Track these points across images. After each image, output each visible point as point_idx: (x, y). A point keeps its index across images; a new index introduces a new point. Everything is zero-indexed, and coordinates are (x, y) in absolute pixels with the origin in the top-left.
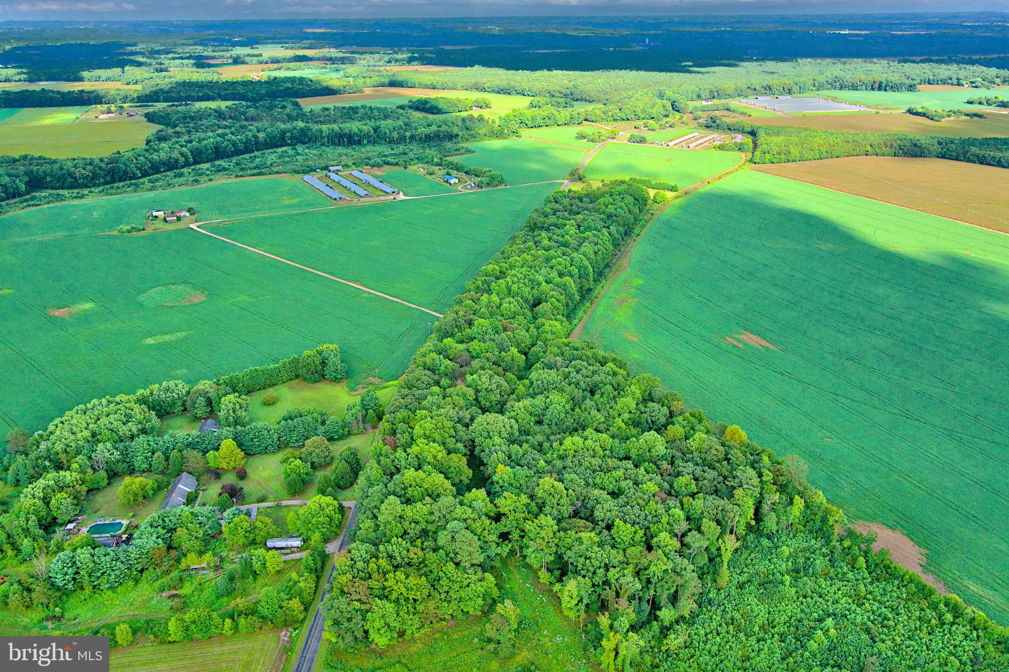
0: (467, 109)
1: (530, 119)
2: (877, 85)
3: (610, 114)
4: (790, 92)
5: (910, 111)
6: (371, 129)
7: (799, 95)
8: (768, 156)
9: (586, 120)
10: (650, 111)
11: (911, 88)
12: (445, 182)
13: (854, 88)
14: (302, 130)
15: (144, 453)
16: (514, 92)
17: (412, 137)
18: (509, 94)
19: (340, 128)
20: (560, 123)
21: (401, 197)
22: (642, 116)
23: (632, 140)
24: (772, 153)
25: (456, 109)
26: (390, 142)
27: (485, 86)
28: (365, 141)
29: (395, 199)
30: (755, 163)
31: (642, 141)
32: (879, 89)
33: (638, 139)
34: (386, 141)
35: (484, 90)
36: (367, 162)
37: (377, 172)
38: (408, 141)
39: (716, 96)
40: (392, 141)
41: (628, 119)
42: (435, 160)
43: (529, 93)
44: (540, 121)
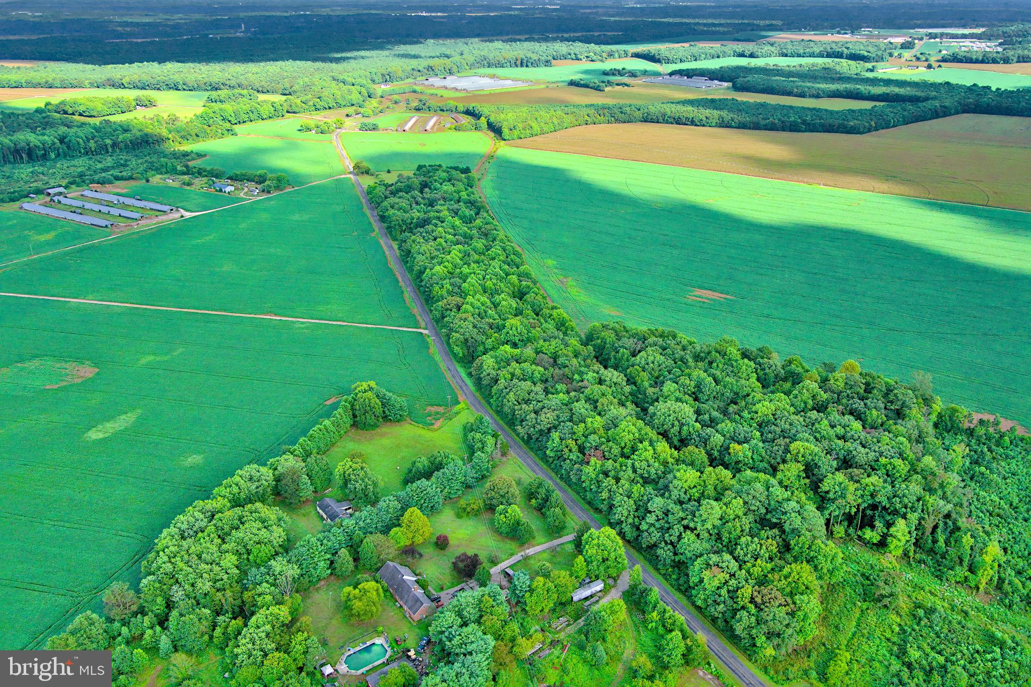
0: (131, 109)
1: (233, 115)
2: (519, 63)
3: (311, 103)
4: (451, 73)
5: (572, 83)
6: (55, 140)
7: (459, 75)
8: (516, 133)
9: (288, 112)
10: (350, 97)
11: (547, 63)
12: (217, 191)
13: (500, 65)
16: (165, 87)
17: (114, 145)
18: (159, 89)
20: (265, 117)
21: (188, 215)
22: (343, 103)
23: (364, 128)
24: (518, 129)
25: (119, 110)
26: (87, 153)
27: (124, 81)
29: (182, 216)
30: (505, 140)
31: (375, 128)
32: (522, 66)
33: (371, 127)
34: (80, 152)
35: (122, 86)
36: (79, 180)
37: (108, 187)
38: (110, 150)
39: (388, 79)
40: (88, 152)
41: (330, 108)
42: (179, 168)
43: (185, 87)
44: (245, 117)
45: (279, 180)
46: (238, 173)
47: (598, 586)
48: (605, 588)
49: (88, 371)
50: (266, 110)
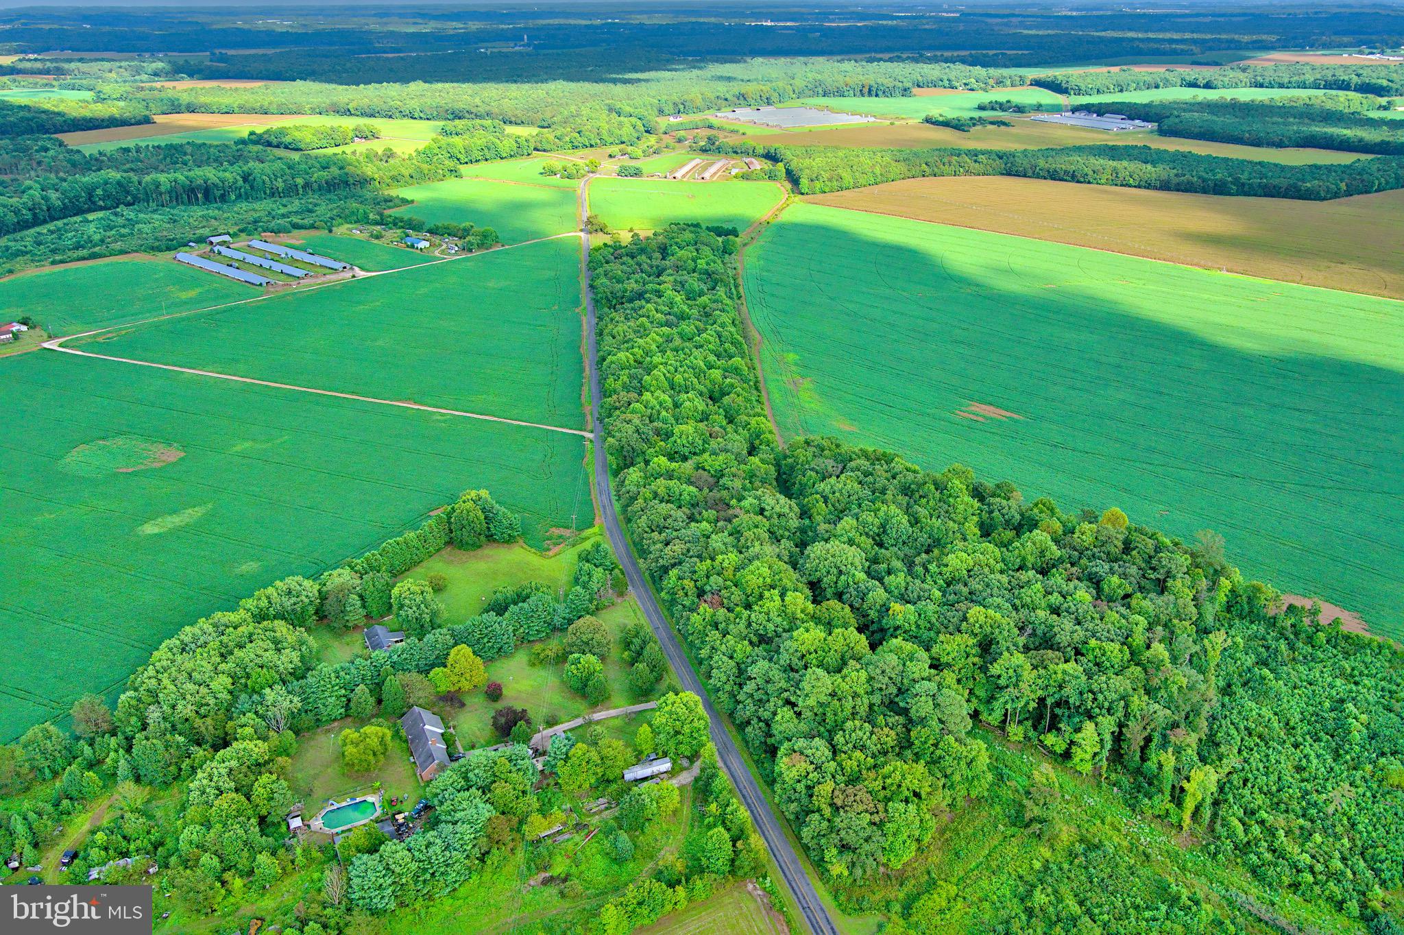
0: (347, 141)
1: (463, 151)
2: (866, 90)
3: (568, 139)
4: (769, 102)
5: (928, 120)
6: (238, 177)
7: (779, 105)
8: (818, 185)
9: (536, 149)
10: (619, 132)
11: (905, 92)
12: (408, 246)
13: (840, 93)
14: (119, 183)
15: (332, 692)
16: (398, 115)
17: (307, 185)
18: (390, 117)
19: (187, 177)
20: (504, 155)
21: (361, 274)
22: (611, 140)
23: (624, 173)
24: (821, 180)
25: (332, 142)
26: (273, 195)
27: (350, 107)
28: (233, 197)
29: (354, 276)
30: (803, 194)
31: (637, 173)
32: (870, 94)
33: (632, 172)
34: (265, 193)
35: (348, 113)
36: (250, 228)
37: (283, 238)
38: (301, 191)
39: (682, 110)
40: (274, 193)
41: (592, 146)
42: (371, 216)
43: (422, 115)
44: (476, 154)
45: (485, 236)
46: (440, 225)
47: (665, 766)
48: (673, 769)
49: (174, 454)
50: (506, 146)
